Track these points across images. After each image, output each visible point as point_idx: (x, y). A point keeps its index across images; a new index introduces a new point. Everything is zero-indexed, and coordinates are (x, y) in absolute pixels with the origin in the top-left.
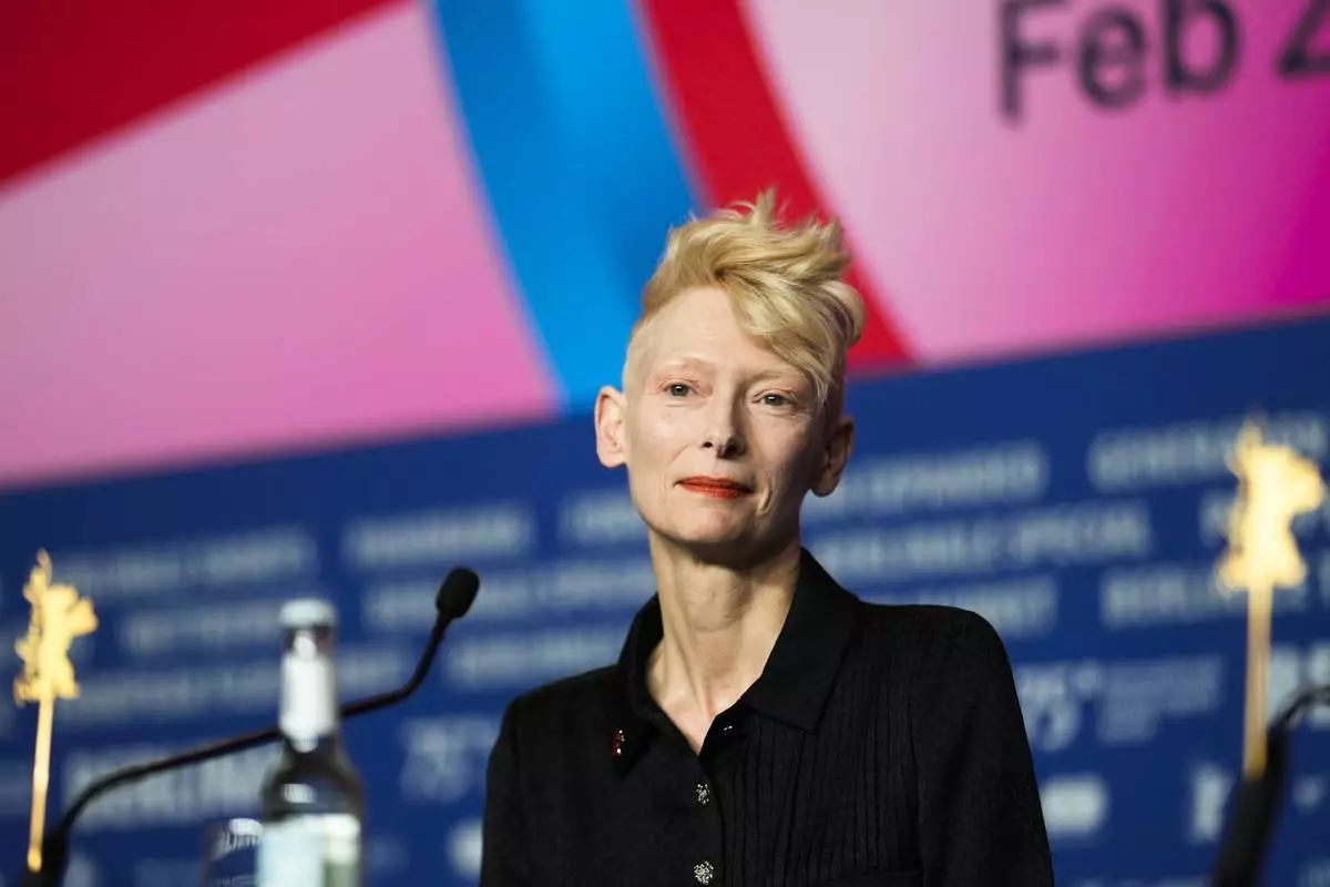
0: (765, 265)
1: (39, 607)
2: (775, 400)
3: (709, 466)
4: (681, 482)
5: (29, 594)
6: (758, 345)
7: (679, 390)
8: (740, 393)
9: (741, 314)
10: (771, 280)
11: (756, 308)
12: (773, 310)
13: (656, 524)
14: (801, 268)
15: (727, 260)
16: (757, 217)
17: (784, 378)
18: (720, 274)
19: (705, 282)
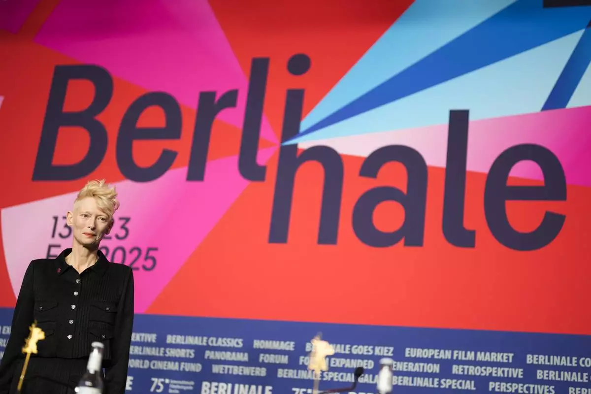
0: (102, 195)
1: (32, 332)
2: (103, 219)
3: (89, 231)
4: (84, 233)
5: (30, 329)
6: (99, 210)
7: (86, 216)
8: (96, 217)
9: (97, 203)
10: (102, 197)
11: (100, 202)
12: (103, 203)
13: (78, 239)
14: (109, 196)
15: (96, 193)
16: (101, 185)
17: (104, 216)
18: (94, 195)
19: (91, 196)
